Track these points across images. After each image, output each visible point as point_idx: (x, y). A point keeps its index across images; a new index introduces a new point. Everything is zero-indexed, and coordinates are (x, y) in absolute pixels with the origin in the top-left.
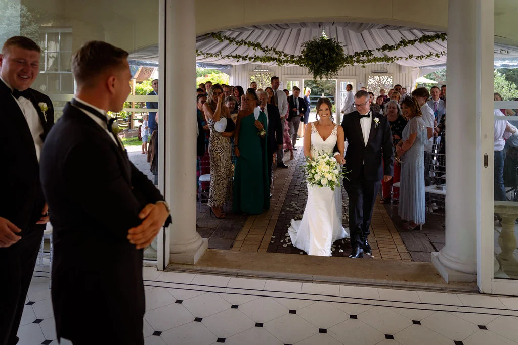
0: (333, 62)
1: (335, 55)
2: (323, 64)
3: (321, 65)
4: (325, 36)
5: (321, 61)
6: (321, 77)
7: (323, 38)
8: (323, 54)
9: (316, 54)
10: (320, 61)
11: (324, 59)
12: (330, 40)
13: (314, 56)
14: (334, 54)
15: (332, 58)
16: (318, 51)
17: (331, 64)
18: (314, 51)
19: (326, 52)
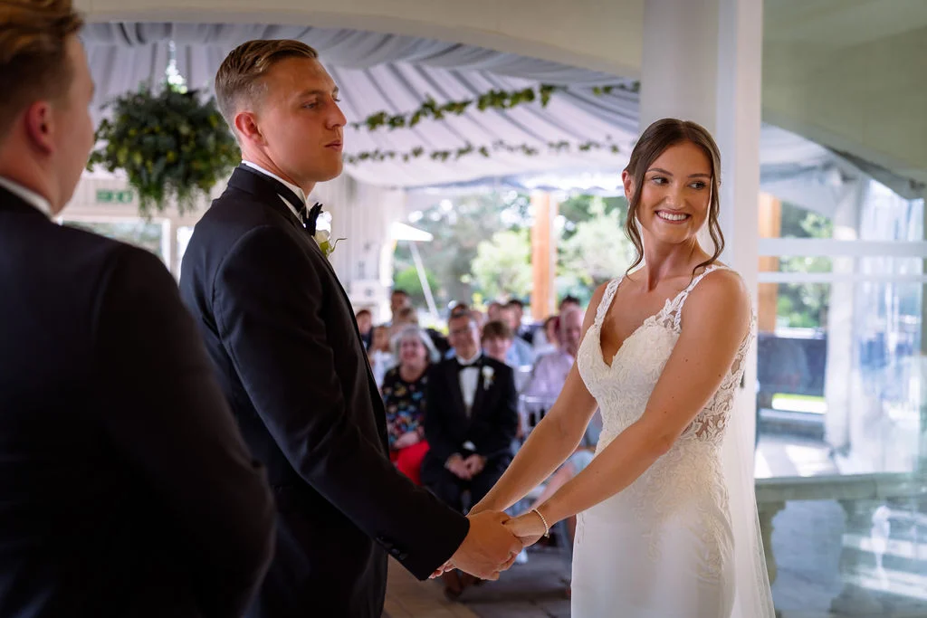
0: (206, 158)
1: (211, 139)
2: (175, 164)
3: (169, 167)
4: (177, 80)
5: (171, 155)
6: (161, 206)
7: (169, 87)
8: (176, 133)
9: (153, 133)
10: (165, 154)
11: (178, 149)
12: (190, 94)
13: (149, 140)
14: (208, 133)
15: (200, 146)
16: (161, 122)
17: (199, 165)
18: (144, 125)
19: (184, 130)
